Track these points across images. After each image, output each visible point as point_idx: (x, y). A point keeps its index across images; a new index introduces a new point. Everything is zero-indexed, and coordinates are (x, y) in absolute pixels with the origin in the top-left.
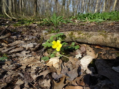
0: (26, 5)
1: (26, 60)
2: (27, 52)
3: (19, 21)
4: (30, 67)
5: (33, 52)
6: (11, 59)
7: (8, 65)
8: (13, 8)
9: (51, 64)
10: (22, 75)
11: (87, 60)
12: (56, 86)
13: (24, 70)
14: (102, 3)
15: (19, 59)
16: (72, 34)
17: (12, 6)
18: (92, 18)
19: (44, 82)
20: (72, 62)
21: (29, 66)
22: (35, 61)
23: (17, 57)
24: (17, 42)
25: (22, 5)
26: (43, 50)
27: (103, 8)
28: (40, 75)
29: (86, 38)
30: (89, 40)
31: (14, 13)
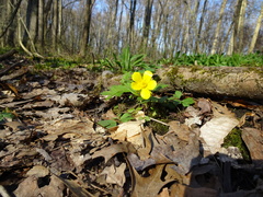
0: (67, 33)
1: (59, 124)
2: (62, 110)
3: (47, 61)
4: (68, 140)
5: (76, 111)
6: (21, 119)
7: (11, 130)
8: (37, 35)
9: (123, 135)
10: (45, 155)
11: (220, 127)
12: (140, 185)
13: (52, 144)
14: (226, 39)
15: (41, 122)
16: (175, 71)
17: (37, 30)
18: (207, 63)
19: (105, 172)
20: (177, 132)
21: (66, 137)
22: (82, 128)
23: (38, 117)
24: (39, 92)
25: (57, 32)
26: (100, 109)
27: (227, 49)
28: (93, 157)
29: (210, 81)
30: (218, 84)
31: (39, 45)
